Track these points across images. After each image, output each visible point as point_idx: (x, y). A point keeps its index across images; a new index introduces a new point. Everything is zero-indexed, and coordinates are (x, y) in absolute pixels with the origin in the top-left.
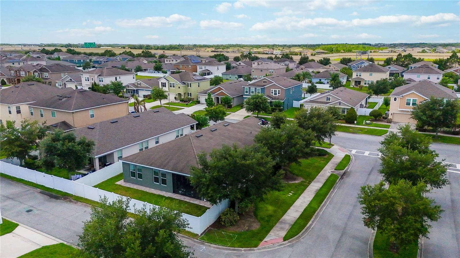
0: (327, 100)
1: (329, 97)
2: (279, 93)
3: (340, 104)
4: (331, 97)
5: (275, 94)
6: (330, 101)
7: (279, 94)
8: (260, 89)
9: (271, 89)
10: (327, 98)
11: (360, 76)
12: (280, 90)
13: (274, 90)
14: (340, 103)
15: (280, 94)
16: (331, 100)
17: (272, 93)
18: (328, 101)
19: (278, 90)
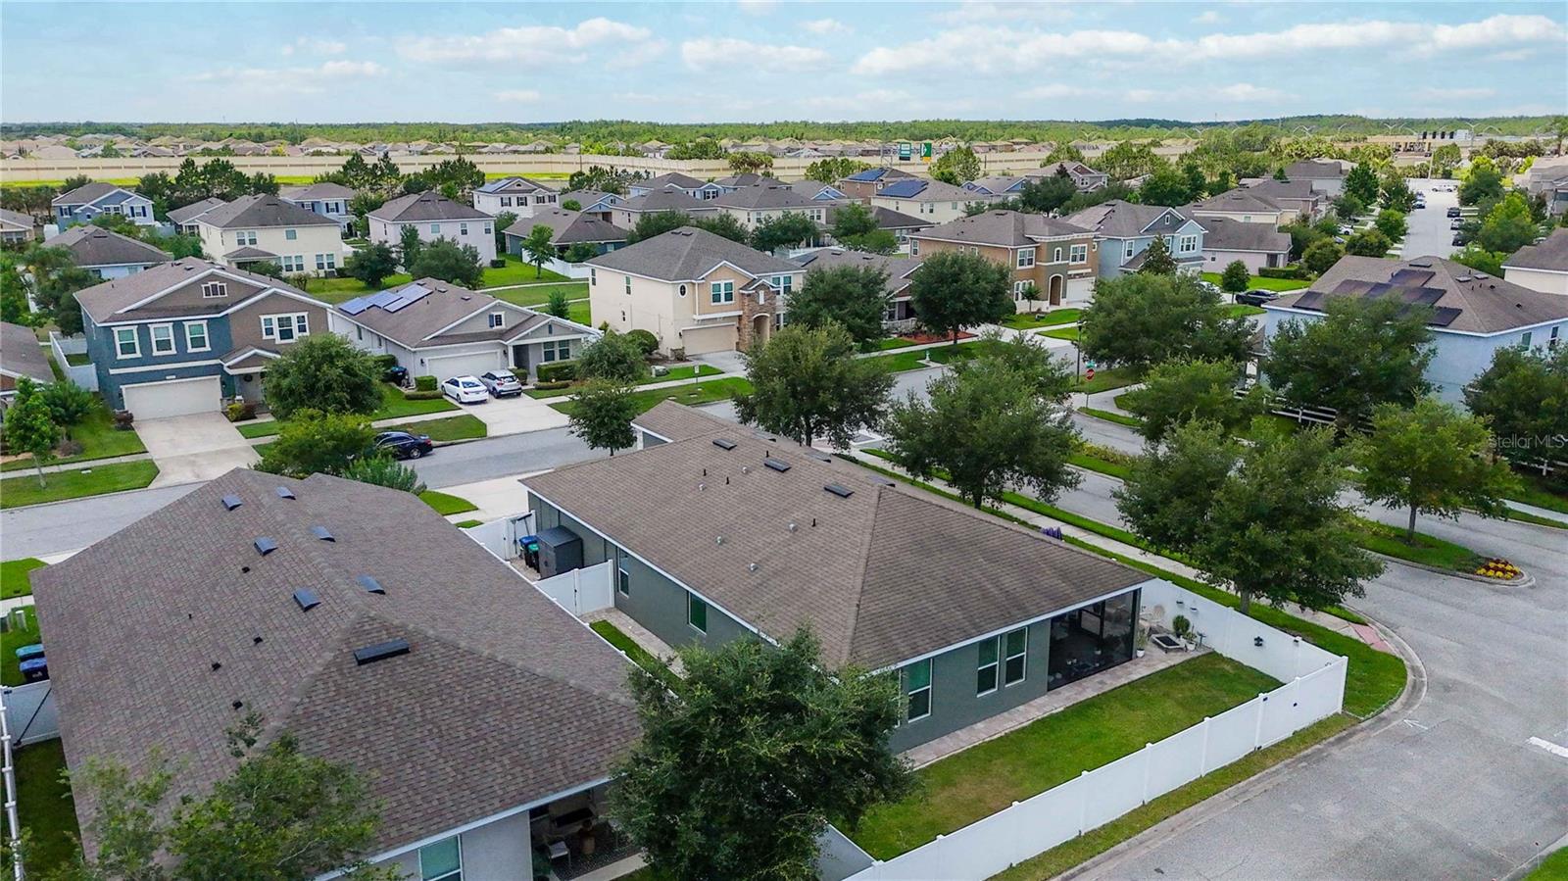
0: (492, 326)
1: (495, 314)
2: (302, 329)
3: (550, 332)
4: (502, 313)
5: (286, 334)
6: (503, 327)
7: (305, 331)
8: (204, 323)
9: (262, 317)
10: (491, 316)
12: (305, 314)
13: (275, 318)
14: (550, 327)
15: (307, 333)
16: (503, 323)
17: (270, 332)
18: (496, 328)
19: (294, 316)
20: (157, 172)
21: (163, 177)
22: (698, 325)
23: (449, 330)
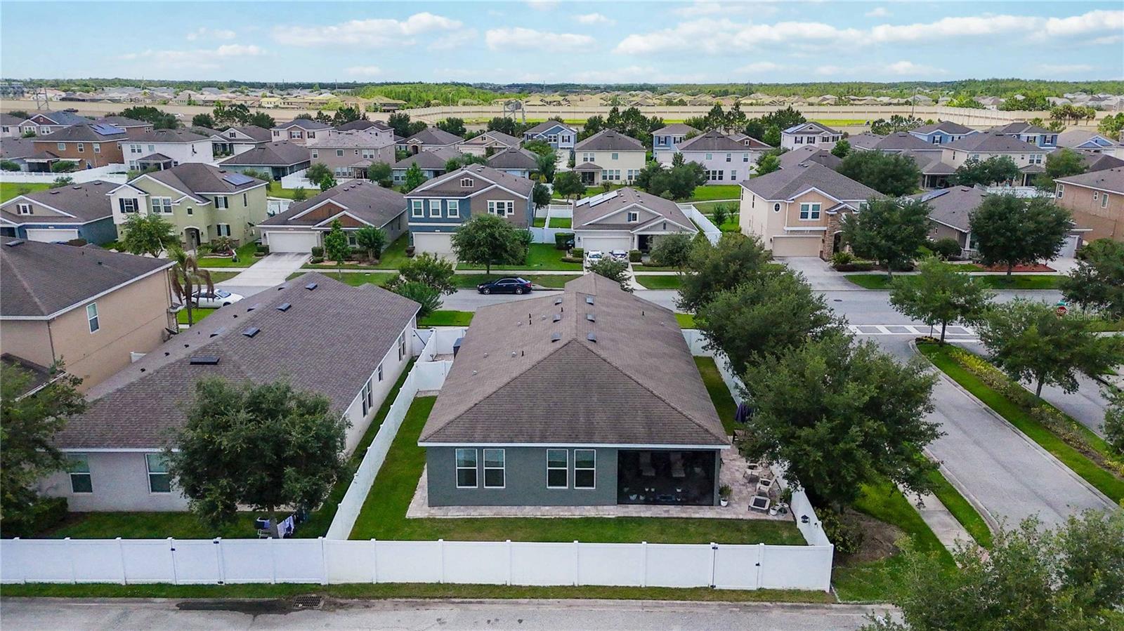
0: (629, 221)
1: (632, 212)
2: (510, 210)
3: (665, 228)
4: (638, 213)
5: (501, 212)
6: (637, 222)
7: (511, 212)
8: (457, 201)
9: (489, 201)
10: (630, 214)
11: (592, 160)
12: (513, 202)
13: (495, 202)
14: (665, 224)
15: (513, 214)
16: (638, 219)
17: (492, 210)
18: (632, 222)
19: (506, 202)
20: (597, 115)
21: (600, 118)
22: (787, 234)
23: (600, 221)
